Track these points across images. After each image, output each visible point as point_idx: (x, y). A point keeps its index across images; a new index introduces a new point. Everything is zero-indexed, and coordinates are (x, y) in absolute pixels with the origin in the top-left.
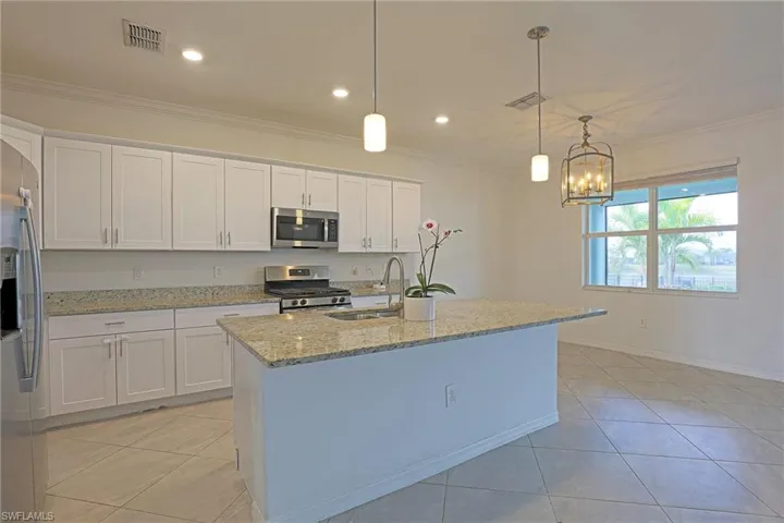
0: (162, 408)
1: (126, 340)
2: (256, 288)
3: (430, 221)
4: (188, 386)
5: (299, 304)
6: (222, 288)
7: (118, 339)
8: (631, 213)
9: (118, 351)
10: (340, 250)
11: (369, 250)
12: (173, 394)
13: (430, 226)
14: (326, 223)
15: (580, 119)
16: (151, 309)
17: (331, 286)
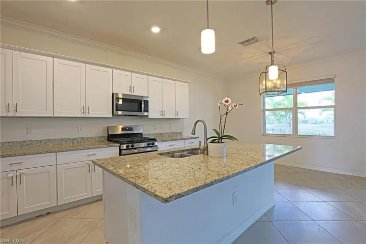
0: (48, 213)
1: (23, 173)
2: (103, 139)
3: (226, 99)
4: (65, 199)
5: (130, 147)
6: (83, 139)
7: (18, 173)
8: (272, 100)
9: (18, 181)
10: (149, 117)
11: (164, 117)
12: (56, 205)
13: (227, 102)
14: (143, 103)
15: (270, 53)
16: (41, 153)
17: (143, 136)
